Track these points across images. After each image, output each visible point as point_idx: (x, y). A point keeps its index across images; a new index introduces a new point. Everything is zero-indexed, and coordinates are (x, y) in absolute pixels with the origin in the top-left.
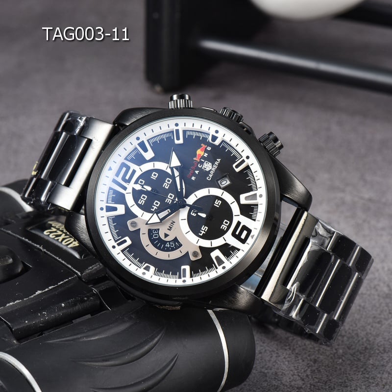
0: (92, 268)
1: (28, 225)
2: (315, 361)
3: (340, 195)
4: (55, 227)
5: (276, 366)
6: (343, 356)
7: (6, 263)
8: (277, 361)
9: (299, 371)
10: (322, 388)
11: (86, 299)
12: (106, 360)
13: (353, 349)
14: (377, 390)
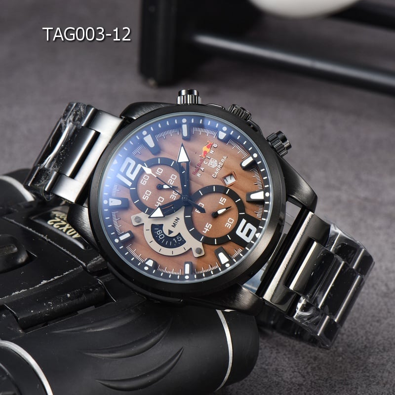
0: (98, 259)
1: (32, 214)
2: (315, 358)
3: (336, 193)
4: (59, 217)
5: (277, 362)
6: (343, 354)
7: (11, 252)
8: (277, 357)
9: (299, 367)
10: (323, 385)
11: (91, 290)
12: (113, 352)
13: (353, 347)
14: (378, 389)
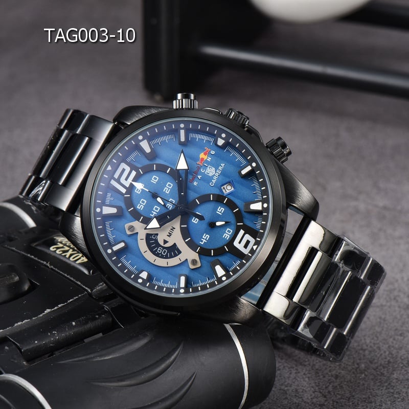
1: (33, 241)
2: (337, 377)
3: (353, 203)
4: (61, 243)
5: (296, 383)
6: (365, 370)
7: (12, 281)
8: (297, 378)
9: (320, 387)
10: (345, 404)
11: (97, 316)
12: (122, 381)
13: (375, 363)
14: (403, 405)
